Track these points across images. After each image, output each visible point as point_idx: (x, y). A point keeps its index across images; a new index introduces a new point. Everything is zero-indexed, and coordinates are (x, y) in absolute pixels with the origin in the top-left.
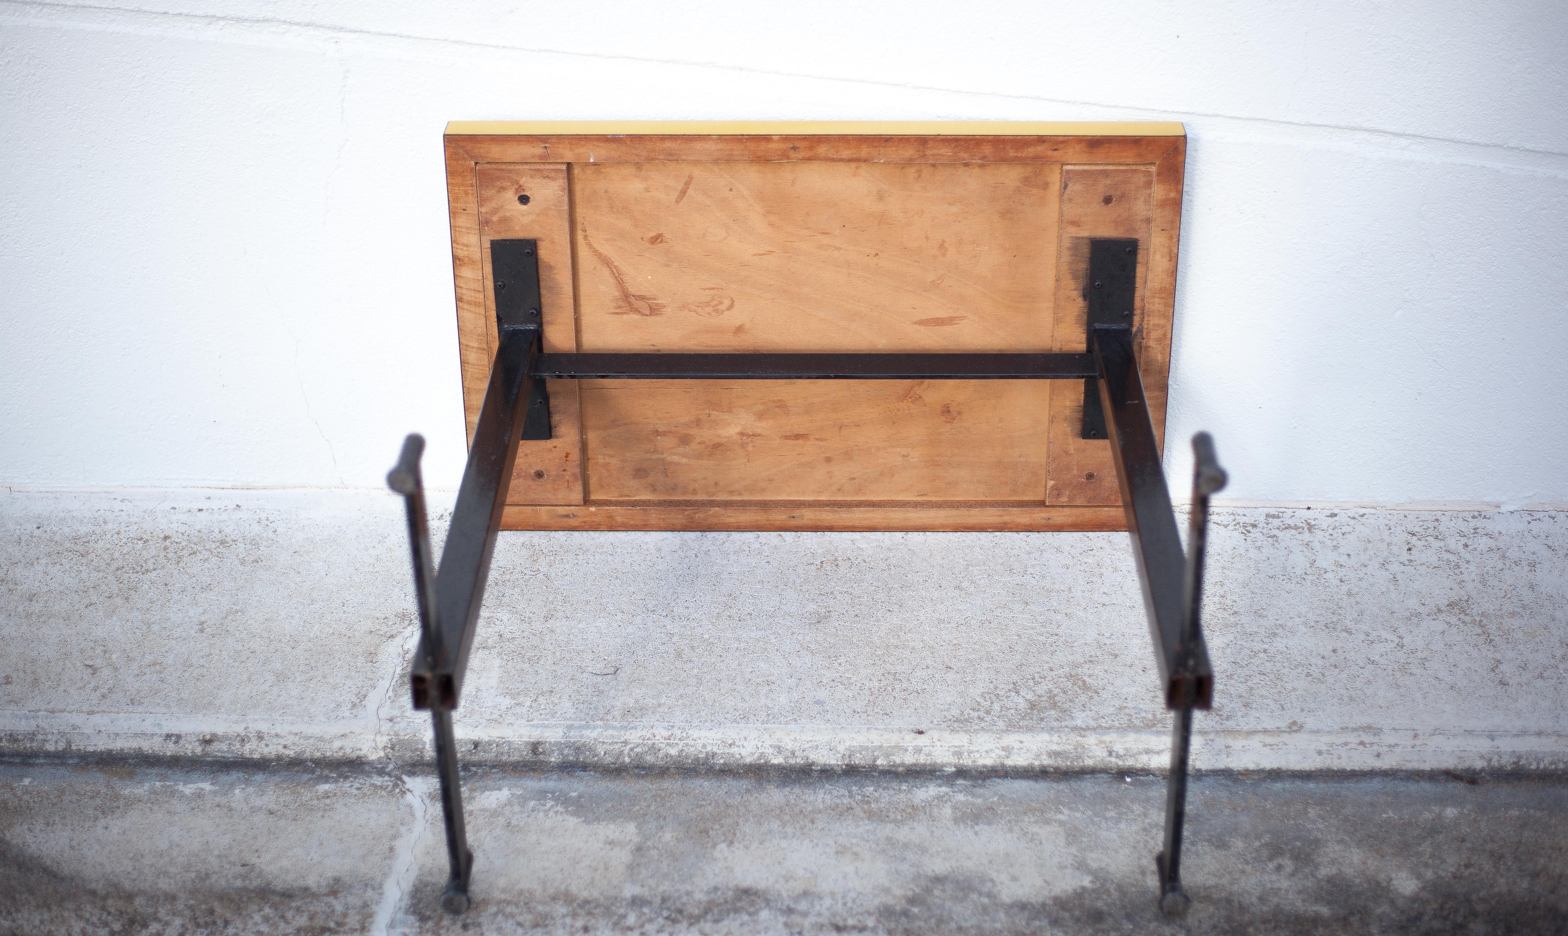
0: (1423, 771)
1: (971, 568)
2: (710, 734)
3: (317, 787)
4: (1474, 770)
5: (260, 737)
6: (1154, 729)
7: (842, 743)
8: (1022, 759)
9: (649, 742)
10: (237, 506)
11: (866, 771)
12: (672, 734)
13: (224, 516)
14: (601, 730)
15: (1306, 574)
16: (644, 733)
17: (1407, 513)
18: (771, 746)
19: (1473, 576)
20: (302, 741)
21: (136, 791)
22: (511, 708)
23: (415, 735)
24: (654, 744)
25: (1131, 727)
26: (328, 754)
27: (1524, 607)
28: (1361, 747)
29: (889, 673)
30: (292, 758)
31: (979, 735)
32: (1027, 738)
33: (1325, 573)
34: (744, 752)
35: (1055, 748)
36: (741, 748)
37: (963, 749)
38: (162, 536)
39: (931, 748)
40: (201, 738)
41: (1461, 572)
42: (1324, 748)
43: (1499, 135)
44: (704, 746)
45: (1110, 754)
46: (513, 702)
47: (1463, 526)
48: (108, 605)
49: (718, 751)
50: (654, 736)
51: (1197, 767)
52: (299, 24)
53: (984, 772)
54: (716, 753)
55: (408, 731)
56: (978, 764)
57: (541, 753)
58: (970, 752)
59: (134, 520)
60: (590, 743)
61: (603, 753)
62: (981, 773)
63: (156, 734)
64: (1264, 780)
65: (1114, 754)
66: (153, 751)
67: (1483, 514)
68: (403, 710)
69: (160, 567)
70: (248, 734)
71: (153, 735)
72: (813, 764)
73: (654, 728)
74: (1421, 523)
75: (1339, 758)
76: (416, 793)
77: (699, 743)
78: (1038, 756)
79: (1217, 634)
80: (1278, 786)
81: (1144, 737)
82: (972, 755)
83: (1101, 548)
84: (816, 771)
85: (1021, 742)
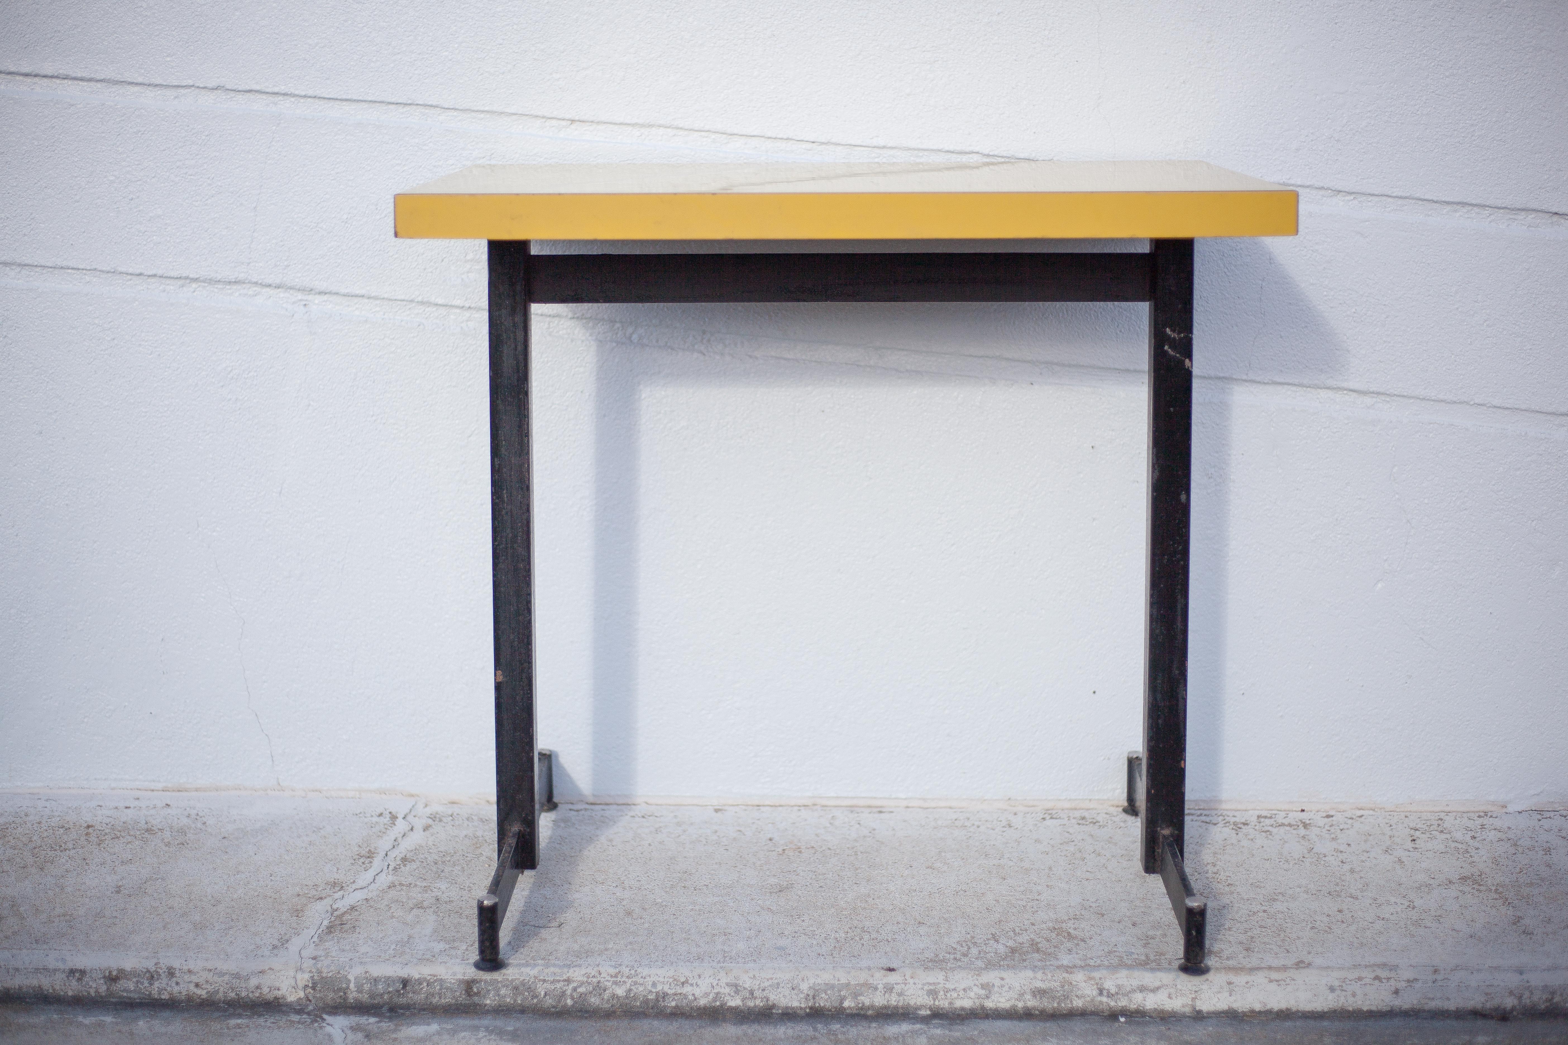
0: (1447, 1011)
1: (943, 854)
2: (662, 972)
3: (228, 1021)
4: (1504, 1009)
5: (171, 973)
6: (1148, 967)
7: (806, 980)
8: (1003, 1000)
9: (594, 980)
10: (167, 805)
11: (832, 1014)
12: (620, 972)
13: (153, 812)
14: (542, 968)
15: (1304, 857)
16: (589, 970)
17: (1407, 814)
18: (727, 984)
19: (1484, 858)
20: (216, 978)
21: (31, 1021)
22: (445, 951)
23: (339, 973)
24: (599, 982)
25: (1122, 965)
26: (243, 994)
27: (1542, 880)
28: (1377, 982)
29: (856, 927)
30: (203, 999)
31: (956, 972)
32: (1008, 975)
33: (1325, 856)
34: (698, 992)
35: (1039, 984)
36: (695, 987)
37: (938, 987)
38: (86, 825)
39: (903, 985)
40: (107, 974)
41: (1471, 856)
42: (1337, 983)
43: (1463, 390)
44: (654, 985)
45: (1101, 992)
46: (447, 946)
47: (1470, 824)
48: (21, 872)
49: (669, 992)
50: (600, 974)
51: (1197, 1009)
52: (270, 286)
53: (962, 1015)
54: (668, 994)
55: (332, 968)
56: (955, 1006)
57: (476, 994)
58: (947, 991)
59: (56, 814)
60: (529, 981)
61: (543, 993)
62: (959, 1015)
63: (59, 970)
64: (1273, 1020)
65: (1105, 993)
66: (54, 990)
67: (1489, 814)
68: (327, 951)
69: (80, 847)
70: (159, 970)
71: (55, 970)
72: (774, 1006)
73: (600, 966)
74: (1424, 822)
75: (1354, 995)
76: (336, 1027)
77: (649, 981)
78: (1022, 995)
79: (1211, 899)
80: (1288, 1024)
81: (1137, 973)
82: (948, 995)
83: (1083, 840)
84: (777, 1014)
85: (1002, 979)
